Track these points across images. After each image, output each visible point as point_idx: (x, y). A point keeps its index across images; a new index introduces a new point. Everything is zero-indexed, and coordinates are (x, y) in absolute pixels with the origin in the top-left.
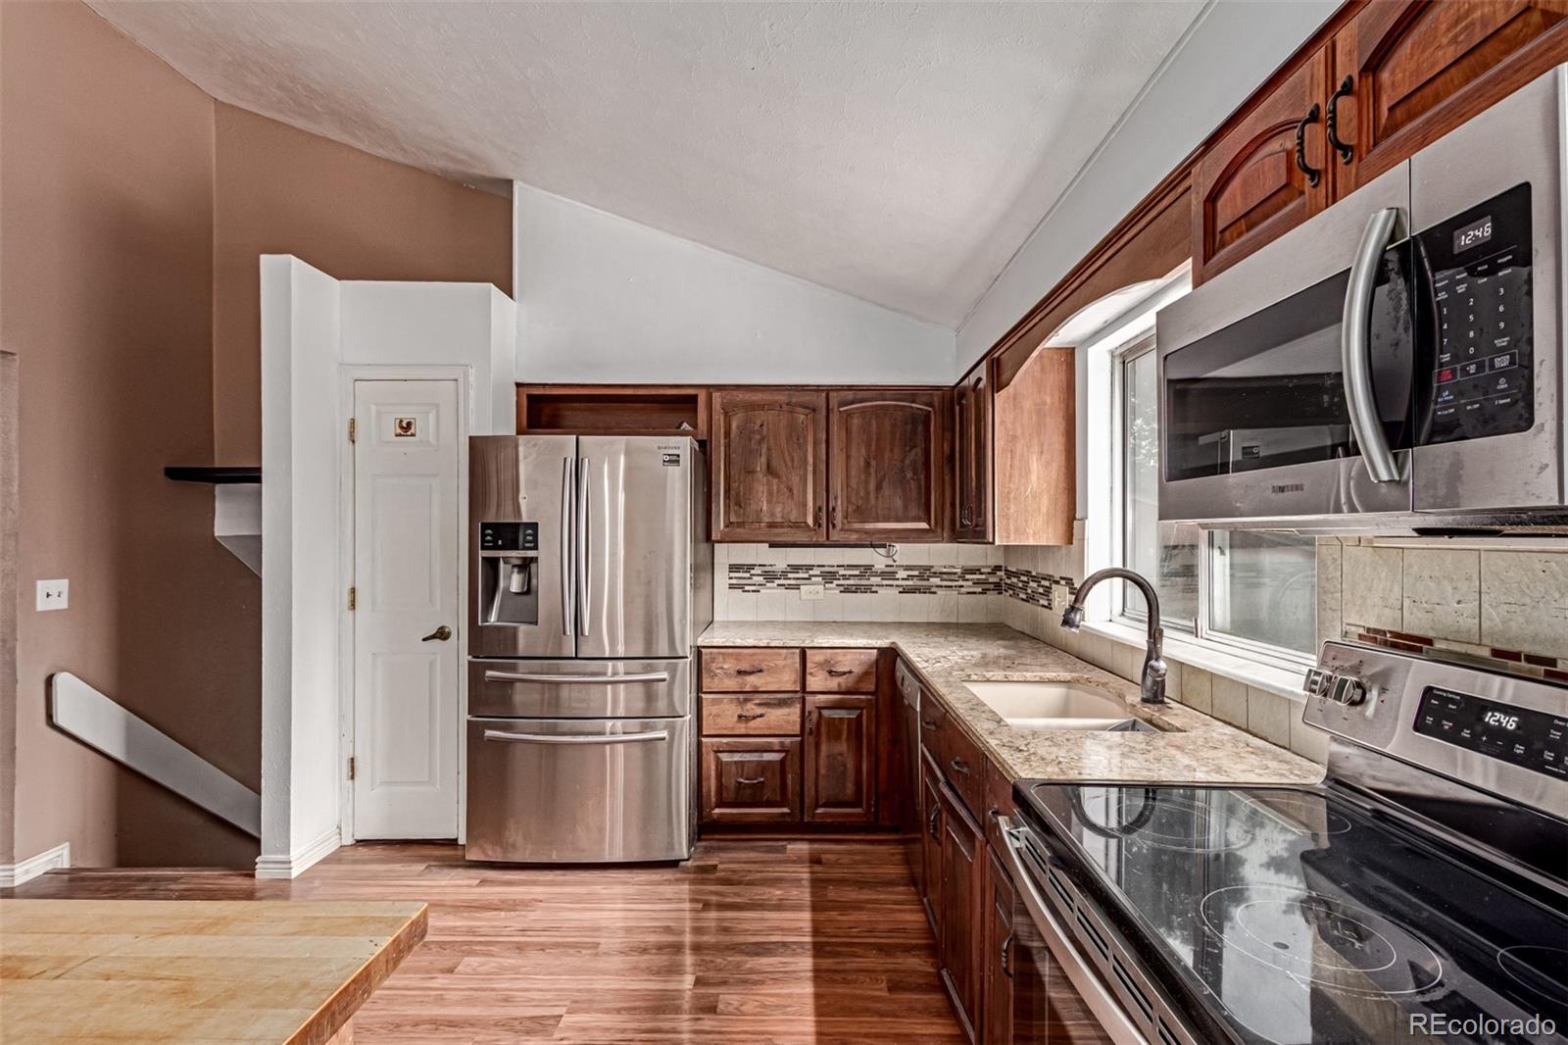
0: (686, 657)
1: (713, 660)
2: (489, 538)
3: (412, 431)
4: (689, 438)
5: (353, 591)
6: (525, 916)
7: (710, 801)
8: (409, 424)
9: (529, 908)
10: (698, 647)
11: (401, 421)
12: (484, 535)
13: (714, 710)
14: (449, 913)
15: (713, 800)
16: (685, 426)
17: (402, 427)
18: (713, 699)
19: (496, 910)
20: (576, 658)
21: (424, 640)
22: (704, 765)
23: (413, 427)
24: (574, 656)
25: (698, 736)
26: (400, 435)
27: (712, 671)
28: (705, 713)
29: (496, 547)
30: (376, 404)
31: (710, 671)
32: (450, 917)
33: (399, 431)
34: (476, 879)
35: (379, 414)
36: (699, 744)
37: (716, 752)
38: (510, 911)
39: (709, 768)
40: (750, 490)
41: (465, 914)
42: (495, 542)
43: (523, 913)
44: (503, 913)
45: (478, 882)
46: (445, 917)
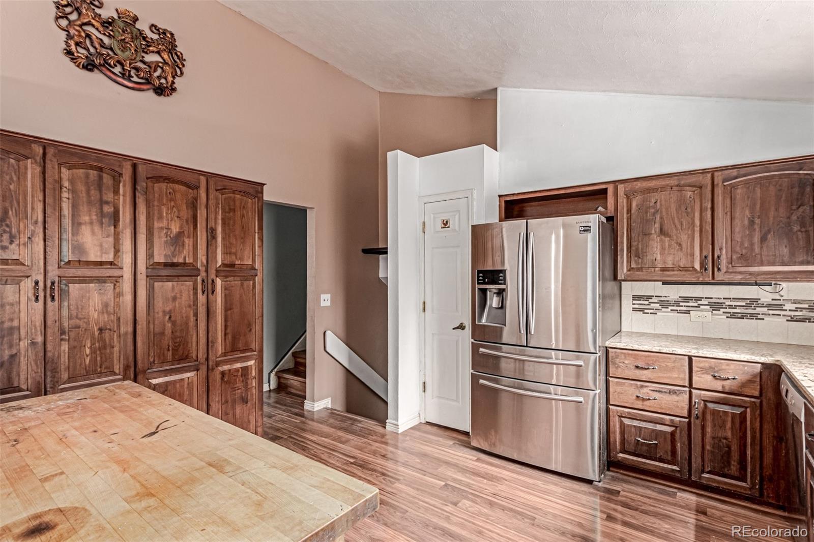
0: (597, 353)
1: (617, 357)
2: (481, 278)
3: (448, 225)
4: (597, 215)
5: (424, 303)
6: (496, 486)
7: (616, 448)
8: (447, 222)
9: (499, 482)
10: (606, 347)
11: (444, 221)
12: (478, 277)
13: (619, 389)
14: (460, 472)
15: (618, 447)
16: (600, 209)
17: (444, 224)
18: (617, 382)
19: (482, 477)
20: (527, 346)
21: (453, 329)
22: (611, 423)
23: (448, 223)
24: (525, 345)
25: (607, 404)
26: (443, 228)
27: (616, 364)
28: (611, 390)
29: (484, 283)
30: (433, 214)
31: (614, 364)
32: (460, 474)
33: (443, 226)
34: (475, 457)
35: (434, 218)
36: (608, 410)
37: (619, 416)
38: (489, 480)
39: (614, 426)
40: (647, 246)
41: (467, 475)
42: (484, 280)
43: (496, 484)
44: (485, 481)
45: (476, 458)
46: (458, 473)
